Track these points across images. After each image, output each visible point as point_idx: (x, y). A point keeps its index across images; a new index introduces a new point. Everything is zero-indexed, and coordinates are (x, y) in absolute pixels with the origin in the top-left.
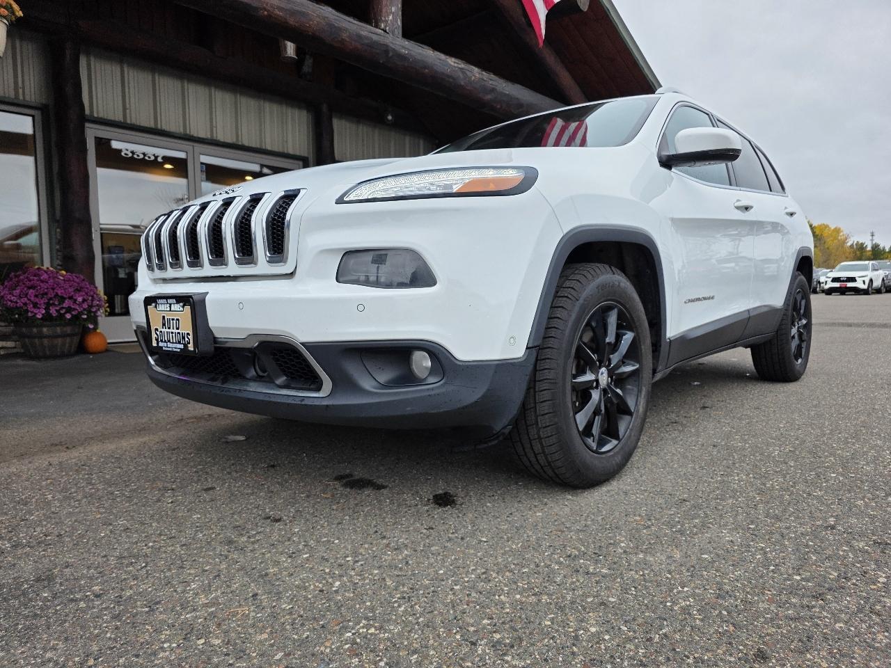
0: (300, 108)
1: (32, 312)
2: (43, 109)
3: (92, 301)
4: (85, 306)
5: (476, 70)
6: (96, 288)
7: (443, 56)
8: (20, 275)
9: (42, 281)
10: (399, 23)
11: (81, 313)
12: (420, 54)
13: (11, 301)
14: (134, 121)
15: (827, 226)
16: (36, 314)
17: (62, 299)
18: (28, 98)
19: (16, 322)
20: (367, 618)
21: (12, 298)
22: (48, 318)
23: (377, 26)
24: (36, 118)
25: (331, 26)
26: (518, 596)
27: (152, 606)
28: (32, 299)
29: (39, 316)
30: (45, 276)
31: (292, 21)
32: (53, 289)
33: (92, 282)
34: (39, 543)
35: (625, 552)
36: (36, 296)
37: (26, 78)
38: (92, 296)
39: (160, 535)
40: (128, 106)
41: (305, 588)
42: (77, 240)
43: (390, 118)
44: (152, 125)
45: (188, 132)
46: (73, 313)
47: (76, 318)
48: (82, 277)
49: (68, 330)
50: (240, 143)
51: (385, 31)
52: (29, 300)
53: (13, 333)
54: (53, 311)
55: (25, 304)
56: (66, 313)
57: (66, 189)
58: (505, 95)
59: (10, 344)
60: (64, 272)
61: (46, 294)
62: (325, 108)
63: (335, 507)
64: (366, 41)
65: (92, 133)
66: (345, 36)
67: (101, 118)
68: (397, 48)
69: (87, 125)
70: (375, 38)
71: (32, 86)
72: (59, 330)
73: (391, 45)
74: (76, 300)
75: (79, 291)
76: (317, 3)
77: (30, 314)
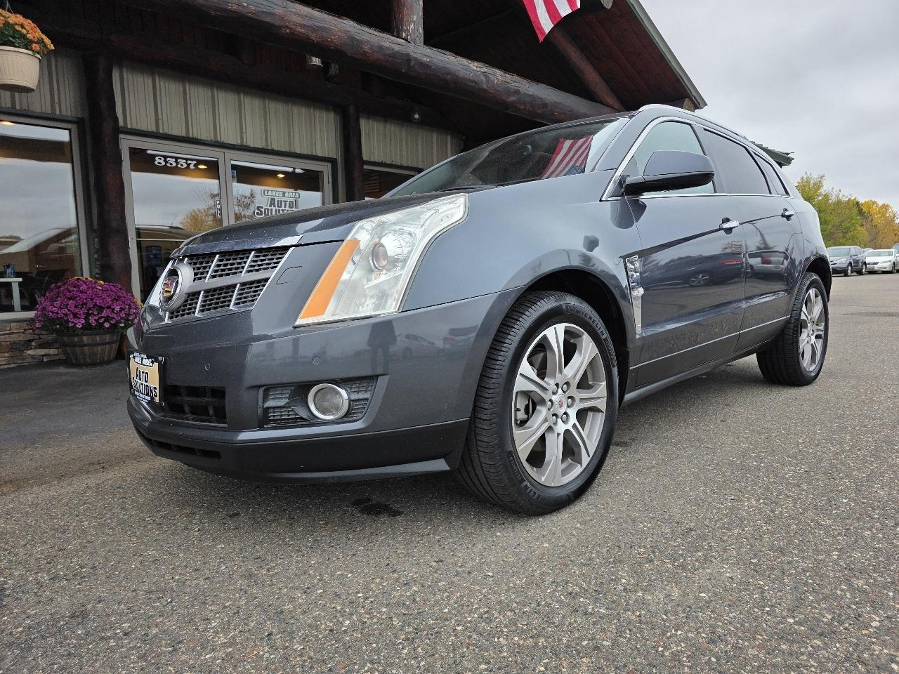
0: (327, 110)
1: (73, 322)
2: (79, 122)
3: (129, 309)
4: (123, 315)
5: (499, 72)
6: (133, 296)
7: (464, 61)
8: (60, 287)
9: (82, 292)
10: (421, 31)
11: (118, 322)
12: (442, 61)
13: (52, 312)
14: (166, 131)
15: (874, 203)
16: (76, 324)
17: (101, 309)
18: (64, 113)
19: (58, 331)
20: (372, 662)
21: (54, 309)
22: (87, 327)
23: (398, 36)
24: (72, 132)
25: (352, 39)
26: (516, 639)
27: (175, 644)
28: (72, 309)
29: (79, 326)
30: (84, 287)
31: (313, 37)
32: (92, 299)
33: (129, 290)
34: (75, 575)
35: (625, 589)
36: (76, 307)
37: (62, 95)
38: (130, 305)
39: (186, 567)
40: (160, 117)
41: (317, 627)
42: (114, 249)
43: (417, 116)
44: (183, 134)
45: (219, 139)
46: (112, 322)
47: (114, 326)
48: (120, 286)
49: (107, 338)
50: (270, 148)
51: (407, 40)
52: (69, 310)
53: (56, 341)
54: (92, 321)
55: (66, 315)
56: (104, 322)
57: (102, 200)
58: (529, 95)
59: (52, 351)
60: (102, 282)
61: (86, 304)
62: (352, 110)
63: (351, 536)
64: (388, 52)
65: (126, 143)
66: (366, 48)
67: (135, 129)
68: (419, 56)
69: (121, 136)
70: (397, 48)
71: (68, 103)
72: (98, 338)
73: (413, 54)
74: (114, 309)
75: (117, 300)
76: (339, 18)
77: (70, 325)
